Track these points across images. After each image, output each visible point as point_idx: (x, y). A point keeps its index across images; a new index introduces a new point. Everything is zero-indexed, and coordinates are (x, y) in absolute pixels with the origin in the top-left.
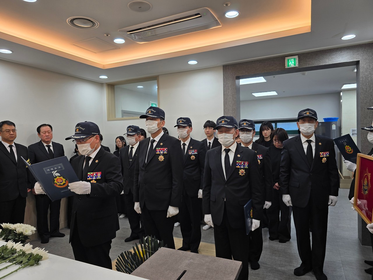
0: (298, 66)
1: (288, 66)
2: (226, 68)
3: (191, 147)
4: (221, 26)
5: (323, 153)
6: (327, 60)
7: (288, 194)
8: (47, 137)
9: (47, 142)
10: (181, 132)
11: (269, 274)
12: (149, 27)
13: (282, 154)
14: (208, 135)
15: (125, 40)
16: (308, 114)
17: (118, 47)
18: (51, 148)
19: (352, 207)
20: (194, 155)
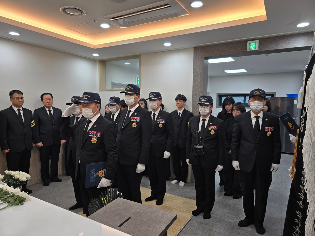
0: (258, 49)
1: (250, 49)
2: (196, 49)
3: (160, 117)
4: (189, 14)
5: (268, 127)
6: (284, 45)
7: (237, 161)
8: (48, 103)
9: (49, 107)
10: (152, 104)
11: (217, 223)
12: (128, 15)
13: (234, 127)
14: (178, 106)
15: (110, 25)
16: (258, 93)
17: (104, 31)
18: (52, 112)
19: (290, 175)
20: (162, 124)
